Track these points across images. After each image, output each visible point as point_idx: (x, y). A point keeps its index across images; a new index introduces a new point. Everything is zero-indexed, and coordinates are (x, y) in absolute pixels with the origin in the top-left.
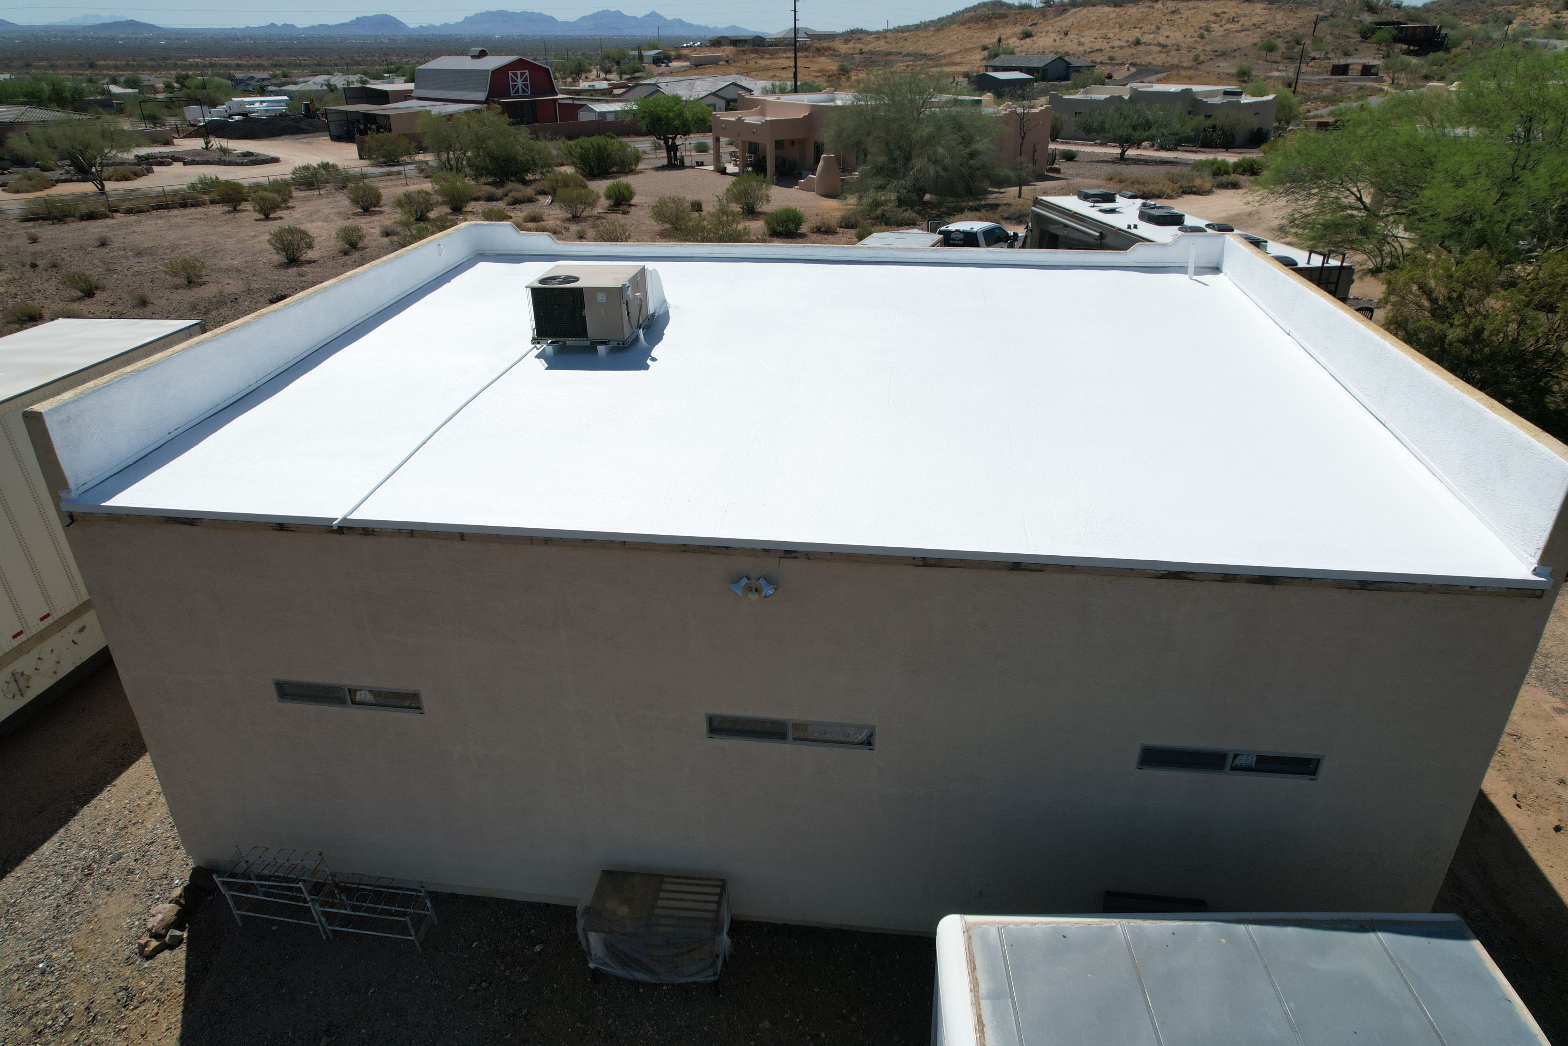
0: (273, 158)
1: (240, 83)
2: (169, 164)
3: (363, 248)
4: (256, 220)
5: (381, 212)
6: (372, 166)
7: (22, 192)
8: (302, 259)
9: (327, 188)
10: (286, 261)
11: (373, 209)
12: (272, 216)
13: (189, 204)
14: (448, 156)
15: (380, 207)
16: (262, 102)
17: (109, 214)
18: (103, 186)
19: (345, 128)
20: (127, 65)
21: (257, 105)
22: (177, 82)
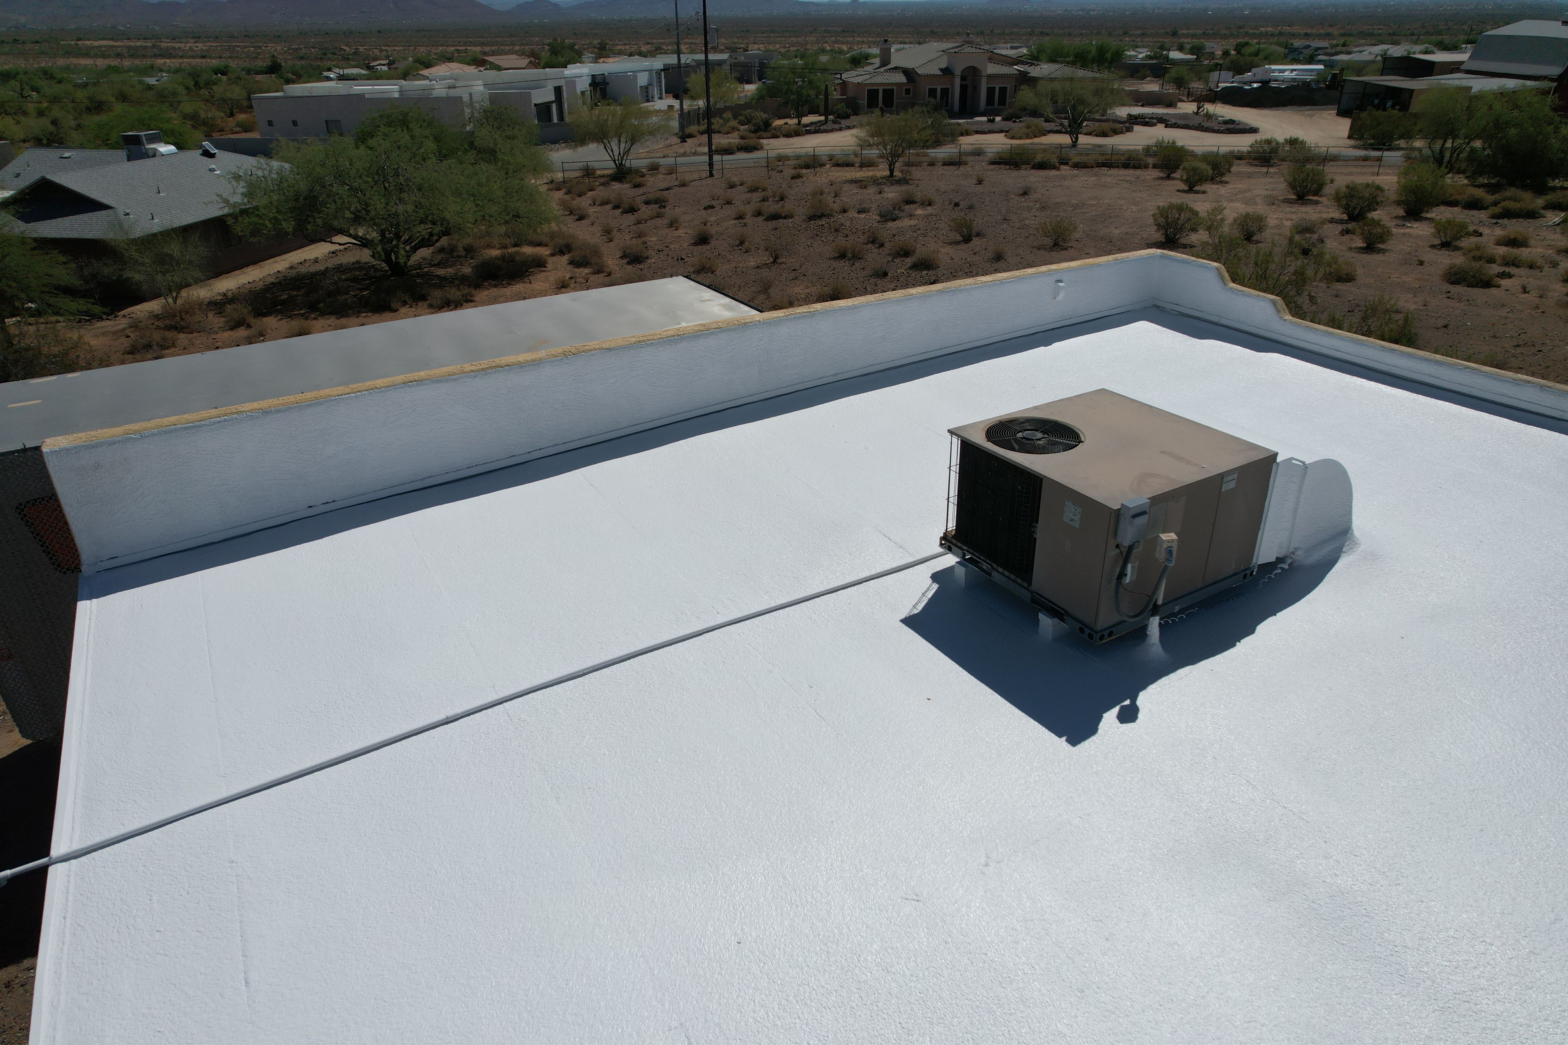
0: (1252, 128)
1: (1295, 51)
2: (1153, 125)
3: (1258, 242)
4: (1178, 191)
5: (1317, 203)
6: (1355, 147)
7: (1016, 139)
8: (1183, 241)
9: (1281, 167)
10: (1164, 240)
11: (1311, 198)
12: (1197, 188)
13: (1131, 165)
14: (1443, 145)
15: (1321, 196)
16: (1292, 70)
17: (1057, 165)
18: (1077, 139)
19: (1358, 102)
20: (1204, 33)
21: (1286, 73)
22: (1235, 50)
